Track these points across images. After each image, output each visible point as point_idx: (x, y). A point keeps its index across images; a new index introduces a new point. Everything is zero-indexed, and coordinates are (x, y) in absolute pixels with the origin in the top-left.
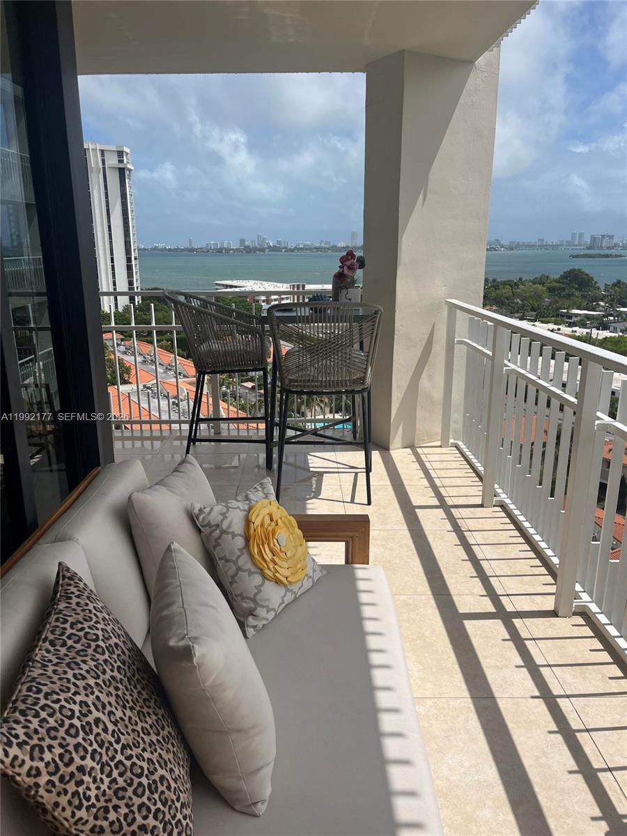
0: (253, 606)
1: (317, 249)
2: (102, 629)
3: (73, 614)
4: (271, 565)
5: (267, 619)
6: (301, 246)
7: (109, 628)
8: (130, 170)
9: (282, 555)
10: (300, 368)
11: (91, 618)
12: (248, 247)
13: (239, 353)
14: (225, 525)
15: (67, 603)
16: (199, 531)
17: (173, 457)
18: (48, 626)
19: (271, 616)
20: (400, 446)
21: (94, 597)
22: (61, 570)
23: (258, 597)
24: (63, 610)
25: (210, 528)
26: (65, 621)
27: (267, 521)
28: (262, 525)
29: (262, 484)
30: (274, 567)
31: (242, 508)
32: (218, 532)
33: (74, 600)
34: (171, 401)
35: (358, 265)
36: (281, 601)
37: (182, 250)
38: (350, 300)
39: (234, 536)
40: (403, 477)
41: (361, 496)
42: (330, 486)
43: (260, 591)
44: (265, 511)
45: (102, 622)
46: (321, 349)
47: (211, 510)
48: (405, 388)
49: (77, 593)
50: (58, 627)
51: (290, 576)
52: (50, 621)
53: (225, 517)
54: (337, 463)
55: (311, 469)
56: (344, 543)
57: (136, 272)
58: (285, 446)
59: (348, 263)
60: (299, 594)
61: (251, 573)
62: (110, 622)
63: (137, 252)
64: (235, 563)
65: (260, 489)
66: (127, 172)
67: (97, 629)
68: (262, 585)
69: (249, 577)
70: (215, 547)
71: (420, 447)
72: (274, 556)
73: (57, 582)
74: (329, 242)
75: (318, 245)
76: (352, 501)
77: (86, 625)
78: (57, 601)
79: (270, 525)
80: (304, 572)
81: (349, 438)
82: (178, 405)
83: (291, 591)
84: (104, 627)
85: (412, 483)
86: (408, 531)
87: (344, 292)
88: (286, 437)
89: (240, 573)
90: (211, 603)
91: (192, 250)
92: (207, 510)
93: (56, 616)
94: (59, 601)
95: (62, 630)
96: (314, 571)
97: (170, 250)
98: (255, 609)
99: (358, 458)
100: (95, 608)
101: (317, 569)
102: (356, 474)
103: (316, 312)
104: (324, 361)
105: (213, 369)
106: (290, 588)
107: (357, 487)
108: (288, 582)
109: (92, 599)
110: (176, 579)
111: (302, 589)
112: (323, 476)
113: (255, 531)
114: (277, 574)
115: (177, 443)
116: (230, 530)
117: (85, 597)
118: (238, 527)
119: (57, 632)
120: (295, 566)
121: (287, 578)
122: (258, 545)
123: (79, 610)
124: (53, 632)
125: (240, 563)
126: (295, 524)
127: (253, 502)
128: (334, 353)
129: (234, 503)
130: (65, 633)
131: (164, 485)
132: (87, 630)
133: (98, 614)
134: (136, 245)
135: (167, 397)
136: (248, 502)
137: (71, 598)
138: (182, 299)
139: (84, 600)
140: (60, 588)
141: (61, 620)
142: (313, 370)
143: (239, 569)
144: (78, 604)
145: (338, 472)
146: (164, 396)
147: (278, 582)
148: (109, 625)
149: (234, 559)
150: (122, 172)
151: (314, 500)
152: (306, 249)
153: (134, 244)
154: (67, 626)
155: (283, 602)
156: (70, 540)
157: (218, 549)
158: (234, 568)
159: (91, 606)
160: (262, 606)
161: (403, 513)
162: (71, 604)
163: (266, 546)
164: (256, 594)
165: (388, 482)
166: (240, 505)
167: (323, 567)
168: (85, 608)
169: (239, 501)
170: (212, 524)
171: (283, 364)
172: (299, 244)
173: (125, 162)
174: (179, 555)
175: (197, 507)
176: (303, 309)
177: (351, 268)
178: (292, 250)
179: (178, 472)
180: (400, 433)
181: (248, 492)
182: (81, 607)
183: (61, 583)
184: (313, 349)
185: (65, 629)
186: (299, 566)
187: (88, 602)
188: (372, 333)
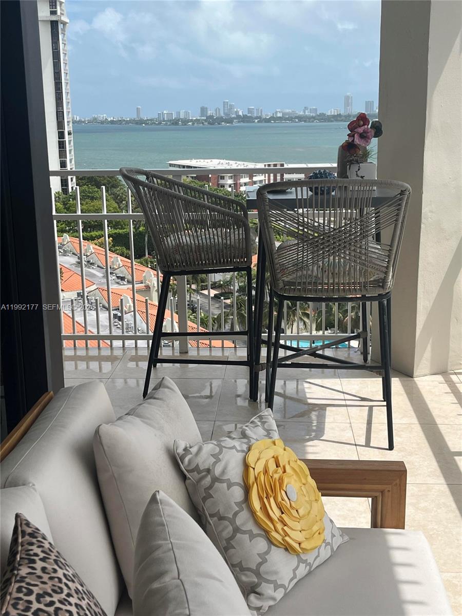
0: (256, 580)
1: (301, 119)
2: (76, 605)
3: (39, 583)
4: (279, 526)
5: (274, 599)
6: (279, 115)
7: (84, 604)
8: (64, 24)
9: (294, 513)
10: (300, 266)
11: (61, 589)
12: (211, 117)
13: (217, 247)
14: (218, 471)
15: (29, 567)
16: (184, 478)
17: (126, 382)
18: (8, 597)
19: (279, 595)
20: (427, 372)
21: (63, 561)
22: (19, 523)
23: (262, 569)
24: (26, 577)
25: (199, 473)
26: (30, 592)
27: (272, 466)
28: (266, 471)
29: (261, 417)
30: (283, 529)
31: (239, 448)
32: (209, 479)
33: (39, 565)
34: (112, 313)
35: (373, 132)
36: (292, 576)
37: (127, 122)
38: (362, 177)
39: (230, 485)
40: (435, 413)
41: (380, 437)
42: (335, 423)
43: (264, 561)
44: (270, 453)
45: (75, 595)
46: (329, 241)
47: (200, 449)
48: (434, 295)
49: (42, 555)
50: (20, 599)
51: (304, 541)
52: (10, 591)
53: (218, 460)
54: (343, 393)
55: (310, 401)
56: (370, 499)
57: (70, 151)
58: (278, 369)
59: (361, 130)
60: (314, 567)
61: (252, 536)
62: (84, 596)
63: (71, 125)
64: (232, 521)
65: (259, 424)
66: (60, 26)
67: (70, 604)
68: (267, 553)
69: (250, 541)
70: (204, 499)
71: (456, 374)
72: (283, 513)
73: (15, 540)
74: (316, 110)
75: (302, 113)
76: (368, 444)
77: (56, 598)
78: (17, 566)
79: (276, 472)
80: (322, 536)
81: (357, 359)
82: (120, 319)
83: (305, 562)
84: (78, 602)
85: (446, 422)
86: (446, 486)
87: (354, 168)
88: (279, 358)
89: (238, 535)
90: (215, 574)
91: (140, 122)
92: (194, 450)
93: (17, 585)
94: (20, 565)
95: (26, 604)
96: (333, 536)
97: (112, 122)
98: (258, 585)
99: (372, 386)
100: (65, 575)
101: (337, 533)
102: (371, 408)
103: (316, 194)
104: (332, 258)
105: (183, 269)
106: (303, 557)
107: (373, 425)
108: (302, 549)
109: (60, 564)
110: (166, 539)
111: (318, 559)
112: (325, 410)
113: (256, 479)
114: (287, 538)
115: (132, 365)
116: (225, 477)
117: (52, 561)
118: (234, 473)
119: (20, 607)
120: (310, 528)
121: (300, 544)
122: (261, 498)
123: (46, 577)
124: (15, 606)
125: (239, 522)
126: (308, 472)
127: (253, 441)
128: (345, 247)
129: (228, 442)
130: (31, 608)
131: (139, 416)
132: (58, 605)
133: (70, 584)
134: (70, 116)
135: (108, 309)
136: (245, 440)
137: (34, 562)
138: (143, 178)
139: (49, 563)
140: (20, 548)
141: (24, 590)
142: (315, 268)
143: (237, 530)
144: (44, 569)
145: (346, 406)
146: (104, 307)
147: (288, 548)
148: (84, 599)
149: (231, 517)
150: (54, 25)
151: (316, 442)
152: (286, 119)
153: (68, 115)
154: (32, 598)
155: (295, 577)
156: (24, 485)
157: (209, 502)
158: (231, 528)
159: (60, 573)
160: (268, 581)
161: (438, 462)
162: (34, 568)
163: (272, 500)
164: (260, 564)
165: (415, 420)
166: (236, 443)
167: (345, 531)
168: (53, 575)
169: (234, 439)
170: (201, 468)
171: (276, 261)
172: (276, 113)
173: (59, 12)
174: (167, 508)
175: (182, 445)
176: (299, 189)
177: (364, 137)
178: (268, 121)
179: (155, 398)
180: (428, 354)
181: (244, 427)
182: (49, 574)
183: (20, 540)
184: (317, 241)
185: (30, 602)
186: (315, 528)
187: (56, 567)
188: (396, 220)
